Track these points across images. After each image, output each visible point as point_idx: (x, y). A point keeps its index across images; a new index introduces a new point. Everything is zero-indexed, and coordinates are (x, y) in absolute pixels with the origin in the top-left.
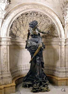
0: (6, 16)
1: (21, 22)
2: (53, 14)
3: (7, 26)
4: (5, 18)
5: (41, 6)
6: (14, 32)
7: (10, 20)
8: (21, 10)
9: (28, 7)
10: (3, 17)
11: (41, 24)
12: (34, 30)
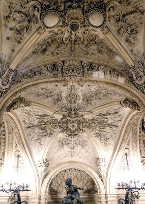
0: (45, 177)
1: (62, 178)
2: (89, 169)
3: (46, 185)
4: (45, 178)
5: (77, 162)
6: (55, 189)
7: (49, 179)
8: (58, 169)
9: (64, 165)
10: (43, 178)
11: (82, 178)
12: (70, 187)
